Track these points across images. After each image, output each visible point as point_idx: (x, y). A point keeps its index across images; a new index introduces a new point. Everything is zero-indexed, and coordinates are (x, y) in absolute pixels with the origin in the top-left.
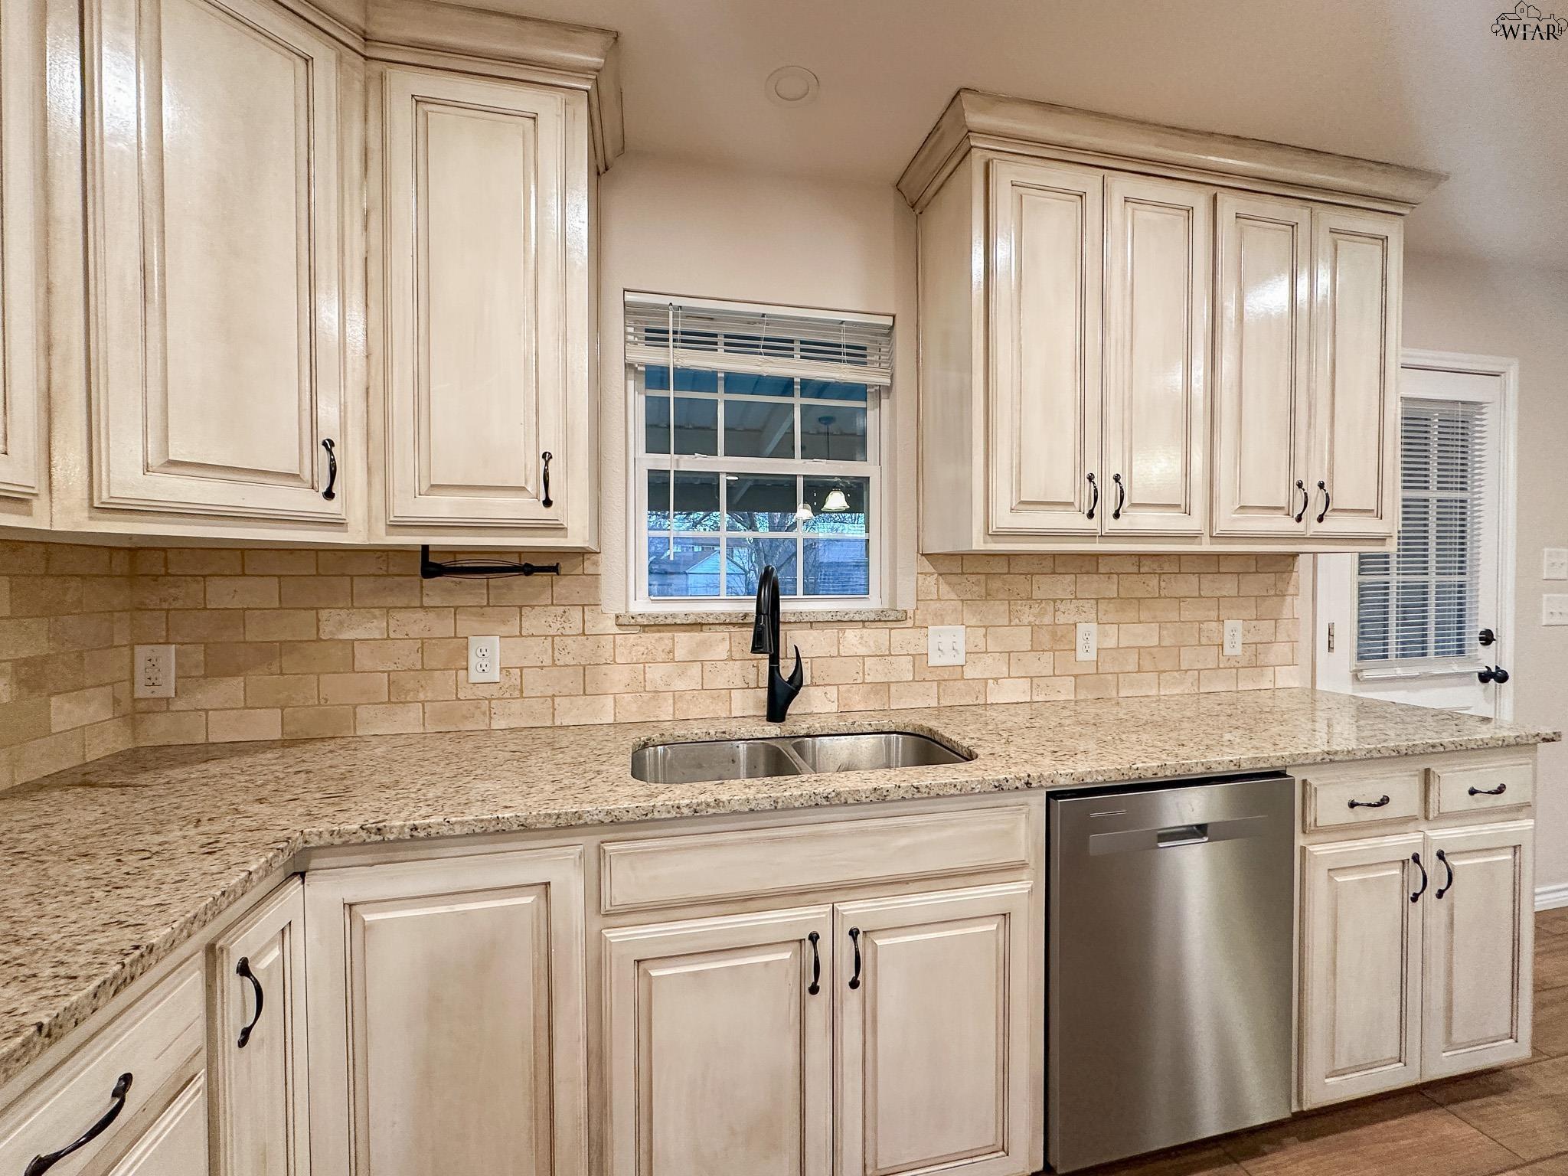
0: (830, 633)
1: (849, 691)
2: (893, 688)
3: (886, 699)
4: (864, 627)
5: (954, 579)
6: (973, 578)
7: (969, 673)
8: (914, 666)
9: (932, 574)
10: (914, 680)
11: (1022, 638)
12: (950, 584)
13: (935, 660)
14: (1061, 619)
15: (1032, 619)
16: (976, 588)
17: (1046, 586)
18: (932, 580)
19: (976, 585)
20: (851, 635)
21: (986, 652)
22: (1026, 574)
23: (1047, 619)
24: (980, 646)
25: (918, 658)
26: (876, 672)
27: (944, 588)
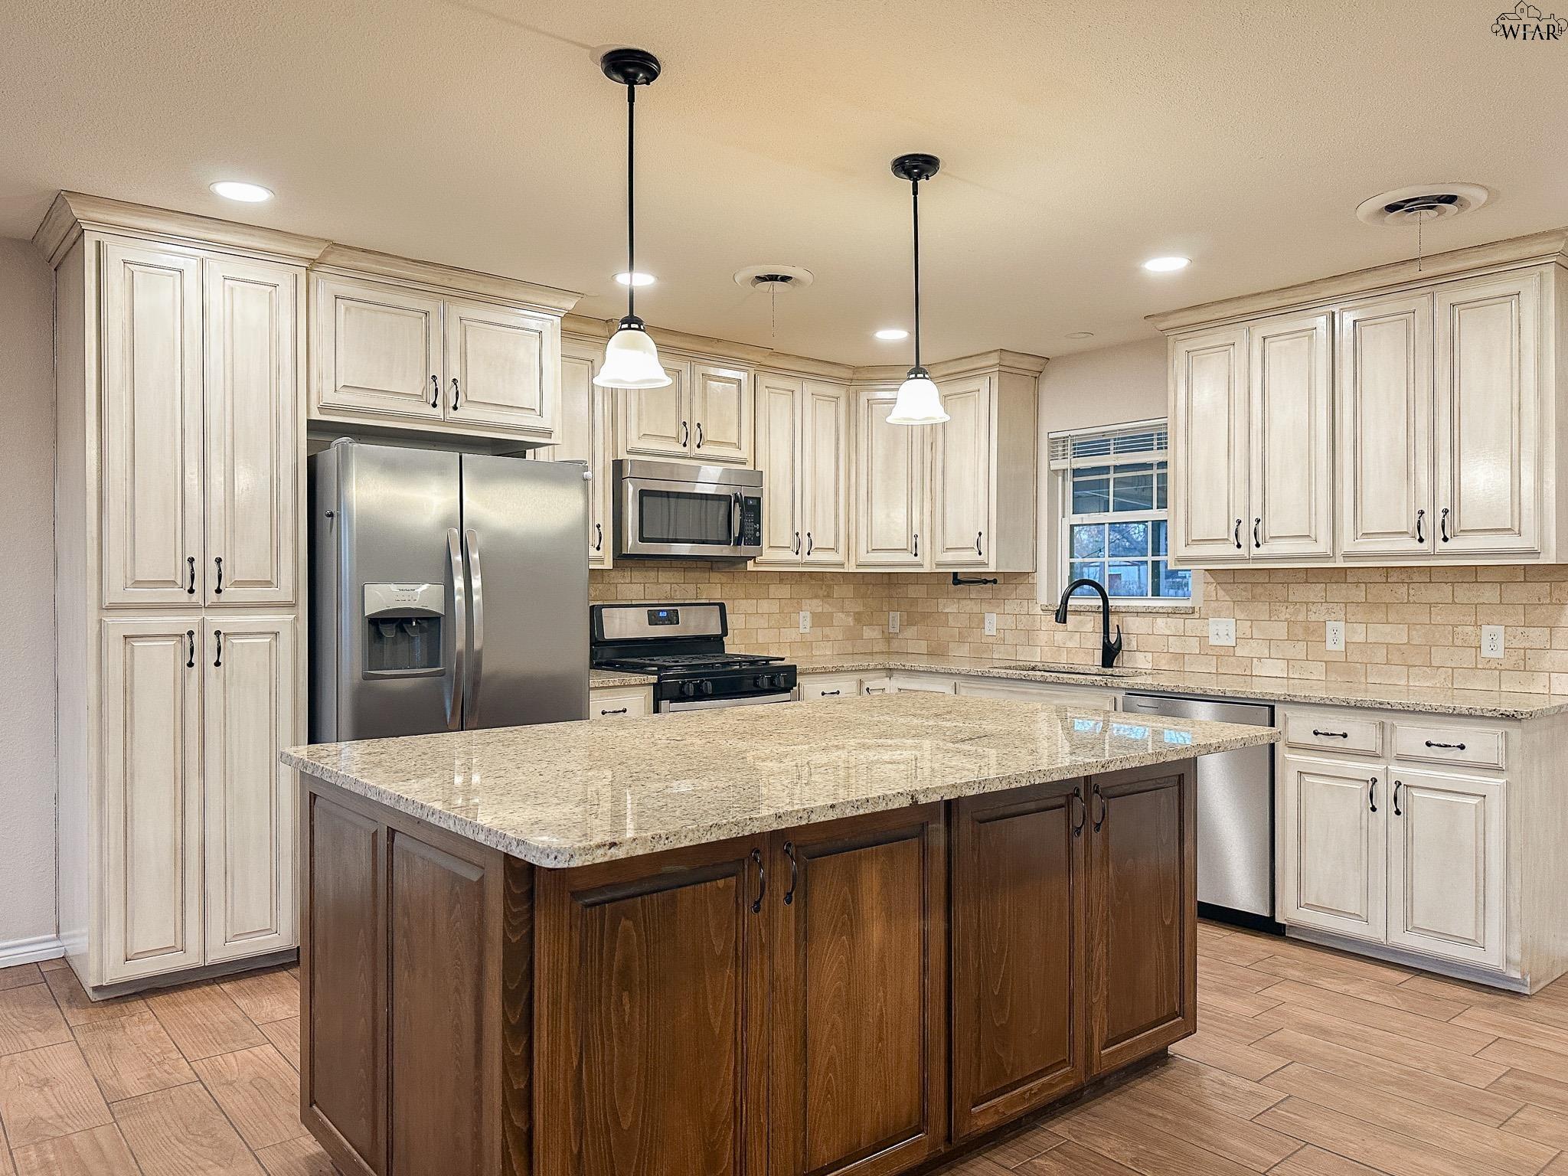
0: (1148, 619)
1: (1158, 657)
2: (1186, 657)
3: (1181, 664)
4: (1168, 617)
5: (1229, 587)
6: (1242, 586)
7: (1239, 652)
8: (1200, 645)
9: (1212, 583)
10: (1200, 654)
11: (1280, 630)
12: (1224, 590)
13: (1213, 641)
14: (1313, 617)
15: (1288, 616)
16: (1244, 593)
17: (1299, 592)
18: (1212, 588)
19: (1245, 591)
20: (1161, 621)
21: (1252, 638)
22: (1283, 583)
23: (1301, 618)
24: (1247, 634)
25: (1203, 639)
26: (1175, 645)
27: (1221, 593)
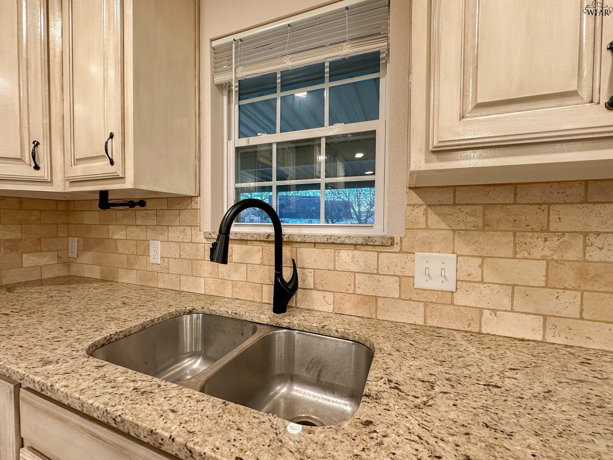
0: (329, 252)
1: (342, 298)
2: (380, 302)
3: (373, 310)
4: (355, 249)
5: (446, 210)
6: (468, 209)
7: (459, 299)
8: (400, 286)
9: (421, 205)
10: (400, 298)
11: (532, 272)
12: (439, 215)
13: (420, 282)
14: (596, 255)
15: (547, 252)
16: (470, 219)
18: (420, 211)
19: (471, 215)
20: (345, 255)
21: (482, 282)
22: (540, 204)
23: (572, 255)
24: (474, 275)
25: (405, 280)
26: (365, 285)
27: (433, 218)
